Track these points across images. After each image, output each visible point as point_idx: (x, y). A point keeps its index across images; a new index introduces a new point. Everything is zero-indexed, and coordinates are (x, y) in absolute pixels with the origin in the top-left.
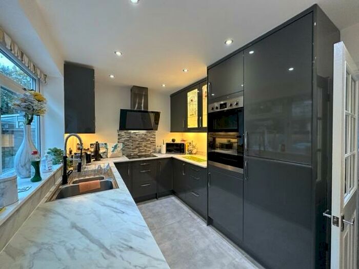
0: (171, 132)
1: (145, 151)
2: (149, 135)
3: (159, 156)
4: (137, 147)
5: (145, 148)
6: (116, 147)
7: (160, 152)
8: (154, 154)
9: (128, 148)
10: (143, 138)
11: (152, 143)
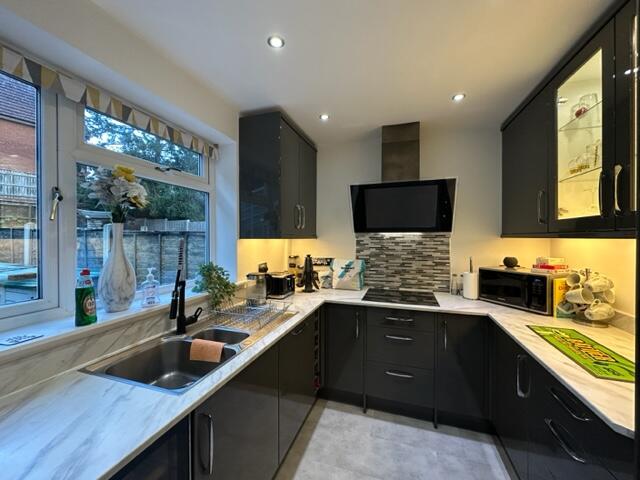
0: (504, 235)
2: (430, 244)
4: (397, 272)
5: (420, 277)
6: (348, 268)
7: (459, 292)
9: (378, 273)
10: (413, 252)
11: (437, 264)
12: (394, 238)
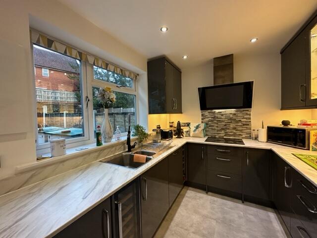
0: (282, 109)
2: (240, 114)
4: (223, 129)
5: (234, 131)
6: (197, 127)
7: (256, 138)
10: (231, 119)
11: (244, 125)
12: (221, 112)
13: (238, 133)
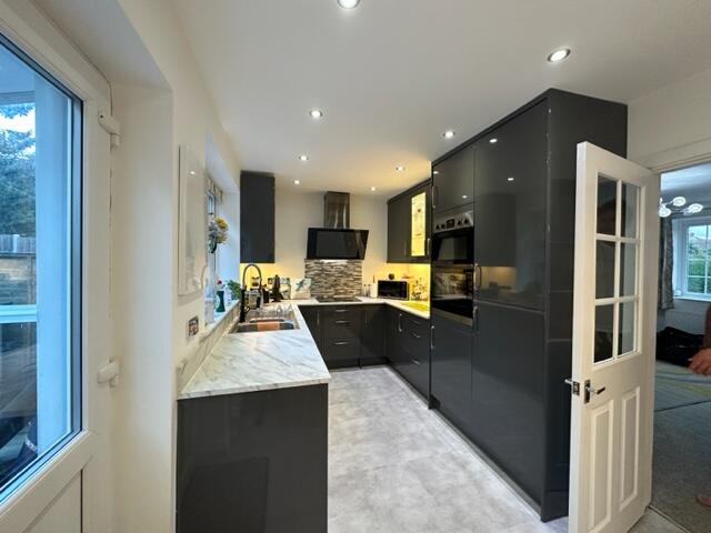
0: (388, 261)
1: (345, 293)
2: (351, 267)
3: (365, 300)
4: (332, 286)
5: (345, 288)
6: (301, 284)
7: (368, 295)
8: (359, 298)
9: (320, 287)
10: (342, 272)
11: (355, 279)
12: (330, 263)
13: (349, 289)
